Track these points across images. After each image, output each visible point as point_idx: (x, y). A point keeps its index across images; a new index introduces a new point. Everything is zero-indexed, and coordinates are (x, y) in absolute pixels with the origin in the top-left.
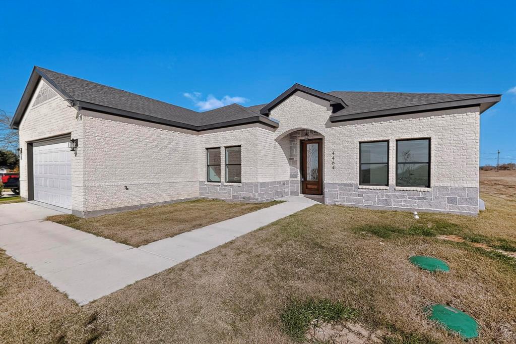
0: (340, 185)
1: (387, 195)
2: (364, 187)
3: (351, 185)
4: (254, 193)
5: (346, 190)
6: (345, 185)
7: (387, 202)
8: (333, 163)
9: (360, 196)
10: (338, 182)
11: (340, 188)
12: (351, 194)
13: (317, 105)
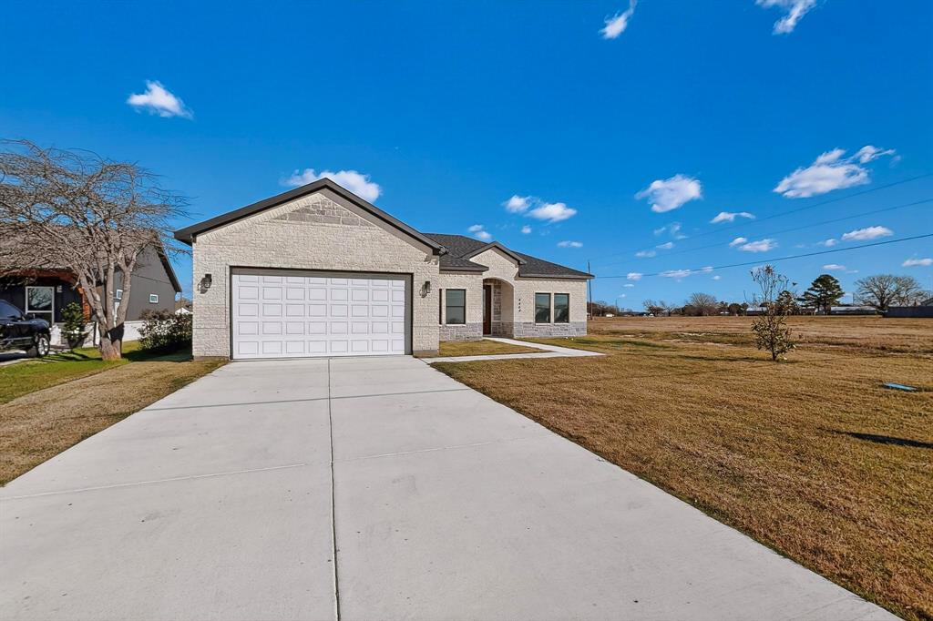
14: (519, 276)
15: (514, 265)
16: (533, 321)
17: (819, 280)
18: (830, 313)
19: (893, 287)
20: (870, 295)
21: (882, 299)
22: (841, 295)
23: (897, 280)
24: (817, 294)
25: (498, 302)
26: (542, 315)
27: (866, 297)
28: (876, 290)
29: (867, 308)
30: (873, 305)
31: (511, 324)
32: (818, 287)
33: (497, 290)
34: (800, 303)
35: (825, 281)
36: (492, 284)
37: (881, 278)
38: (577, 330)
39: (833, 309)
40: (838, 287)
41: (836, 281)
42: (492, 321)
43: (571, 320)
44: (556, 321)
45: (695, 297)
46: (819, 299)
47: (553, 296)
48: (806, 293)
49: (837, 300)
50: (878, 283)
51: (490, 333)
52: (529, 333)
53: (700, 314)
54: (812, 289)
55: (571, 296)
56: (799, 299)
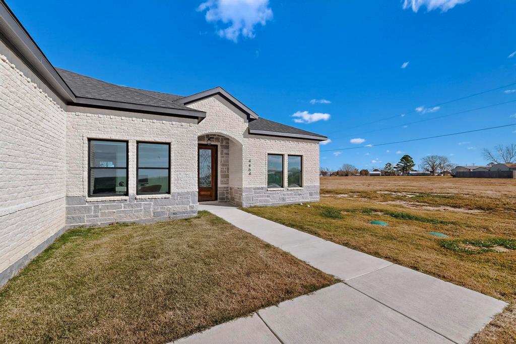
0: (255, 189)
1: (284, 194)
2: (271, 189)
3: (262, 188)
4: (191, 204)
5: (259, 193)
6: (258, 189)
7: (284, 199)
8: (250, 170)
9: (268, 196)
10: (253, 186)
11: (254, 192)
12: (262, 196)
13: (236, 115)
14: (249, 133)
15: (242, 120)
16: (265, 186)
17: (403, 158)
18: (408, 174)
19: (438, 162)
20: (428, 165)
21: (433, 168)
22: (414, 165)
23: (439, 158)
24: (403, 165)
25: (226, 164)
26: (275, 179)
27: (426, 166)
28: (430, 163)
29: (427, 172)
30: (428, 171)
31: (240, 190)
32: (403, 161)
33: (225, 151)
34: (395, 169)
35: (406, 159)
36: (219, 144)
37: (432, 157)
38: (311, 194)
39: (410, 172)
40: (412, 161)
41: (411, 158)
42: (219, 185)
43: (305, 184)
44: (289, 185)
45: (345, 166)
46: (404, 167)
47: (286, 157)
48: (398, 164)
49: (412, 168)
50: (431, 160)
51: (216, 199)
52: (260, 200)
53: (347, 175)
54: (400, 162)
55: (304, 158)
56: (395, 168)
